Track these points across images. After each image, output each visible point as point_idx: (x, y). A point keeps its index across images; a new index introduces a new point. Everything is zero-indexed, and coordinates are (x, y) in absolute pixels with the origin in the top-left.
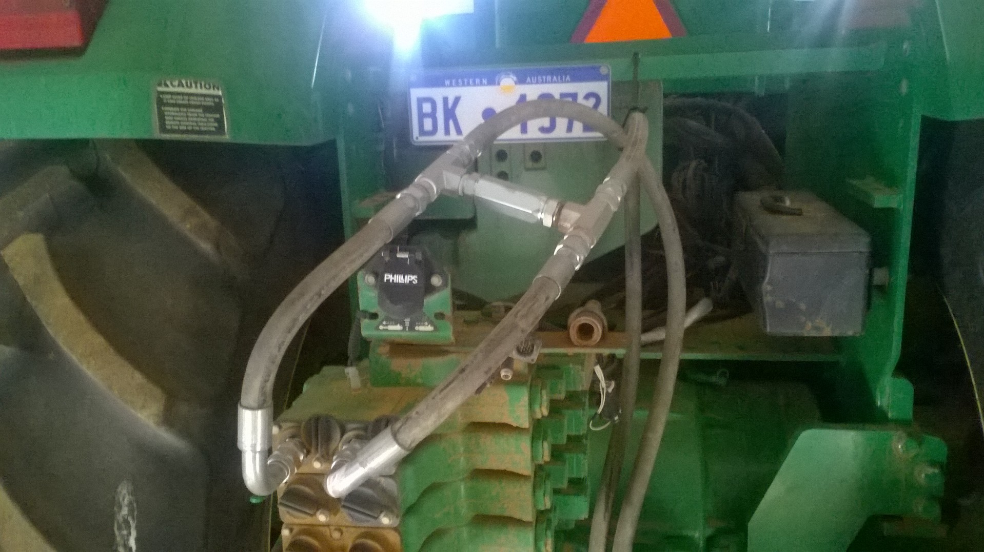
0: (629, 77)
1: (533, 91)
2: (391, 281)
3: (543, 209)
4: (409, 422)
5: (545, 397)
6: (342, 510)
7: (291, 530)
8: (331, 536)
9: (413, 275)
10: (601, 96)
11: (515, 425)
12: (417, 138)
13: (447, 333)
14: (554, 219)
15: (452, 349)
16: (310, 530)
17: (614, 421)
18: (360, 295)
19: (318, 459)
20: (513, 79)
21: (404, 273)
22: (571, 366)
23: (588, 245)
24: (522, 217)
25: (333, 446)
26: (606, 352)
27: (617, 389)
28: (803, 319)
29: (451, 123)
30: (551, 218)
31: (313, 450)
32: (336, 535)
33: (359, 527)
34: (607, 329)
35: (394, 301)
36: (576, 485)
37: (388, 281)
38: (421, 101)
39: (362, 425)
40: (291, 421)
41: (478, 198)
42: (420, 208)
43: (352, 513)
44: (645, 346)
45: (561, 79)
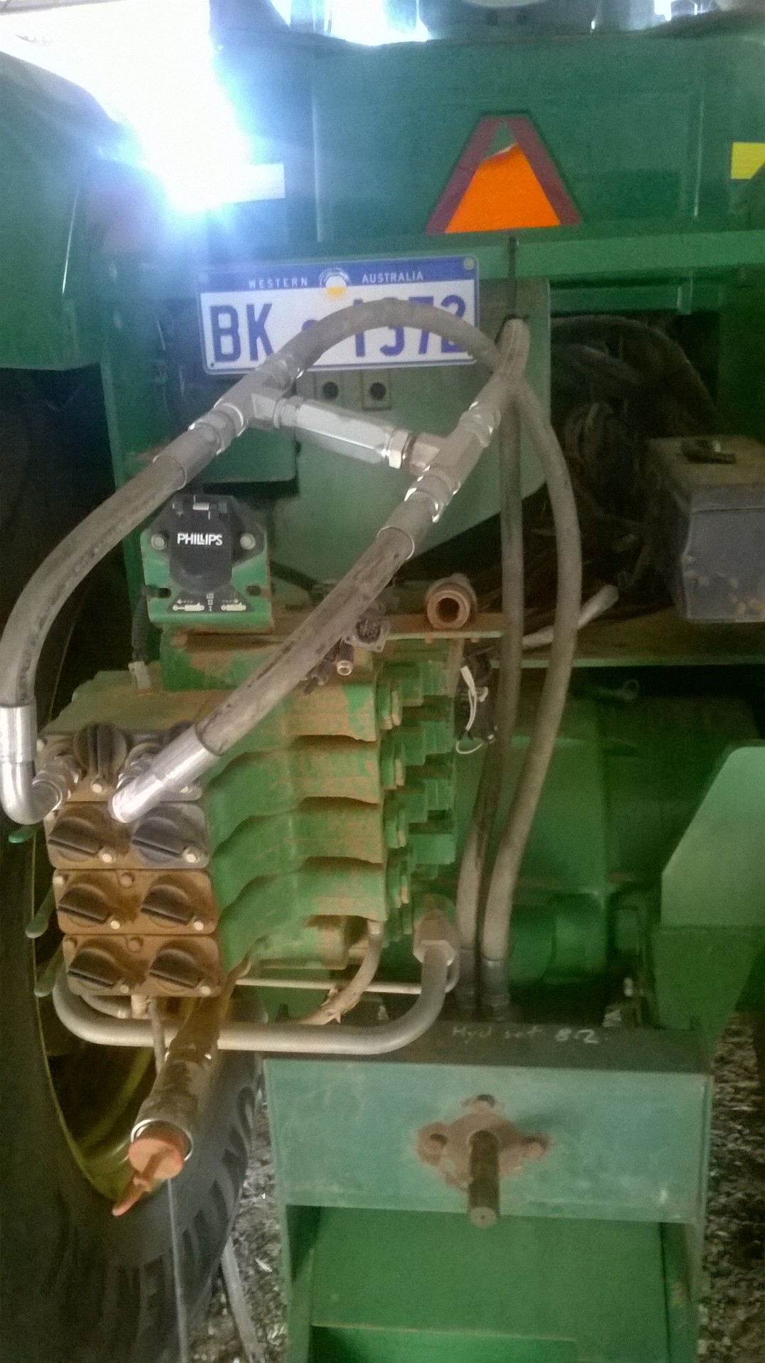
0: (503, 273)
1: (372, 293)
2: (186, 542)
3: (389, 444)
4: (219, 718)
5: (396, 701)
6: (133, 847)
7: (66, 878)
8: (119, 882)
9: (216, 534)
10: (465, 301)
11: (357, 738)
12: (212, 365)
13: (265, 614)
14: (404, 457)
15: (272, 638)
16: (90, 876)
17: (487, 740)
18: (145, 565)
19: (97, 781)
20: (343, 278)
21: (204, 531)
22: (430, 662)
23: (450, 489)
24: (362, 456)
25: (118, 761)
26: (475, 636)
27: (492, 697)
28: (735, 600)
29: (259, 341)
30: (400, 454)
31: (91, 770)
32: (126, 881)
33: (156, 870)
34: (476, 609)
35: (193, 571)
36: (439, 819)
37: (183, 542)
38: (216, 311)
39: (155, 736)
40: (60, 733)
41: (300, 429)
42: (223, 444)
43: (146, 850)
44: (529, 652)
45: (411, 275)
